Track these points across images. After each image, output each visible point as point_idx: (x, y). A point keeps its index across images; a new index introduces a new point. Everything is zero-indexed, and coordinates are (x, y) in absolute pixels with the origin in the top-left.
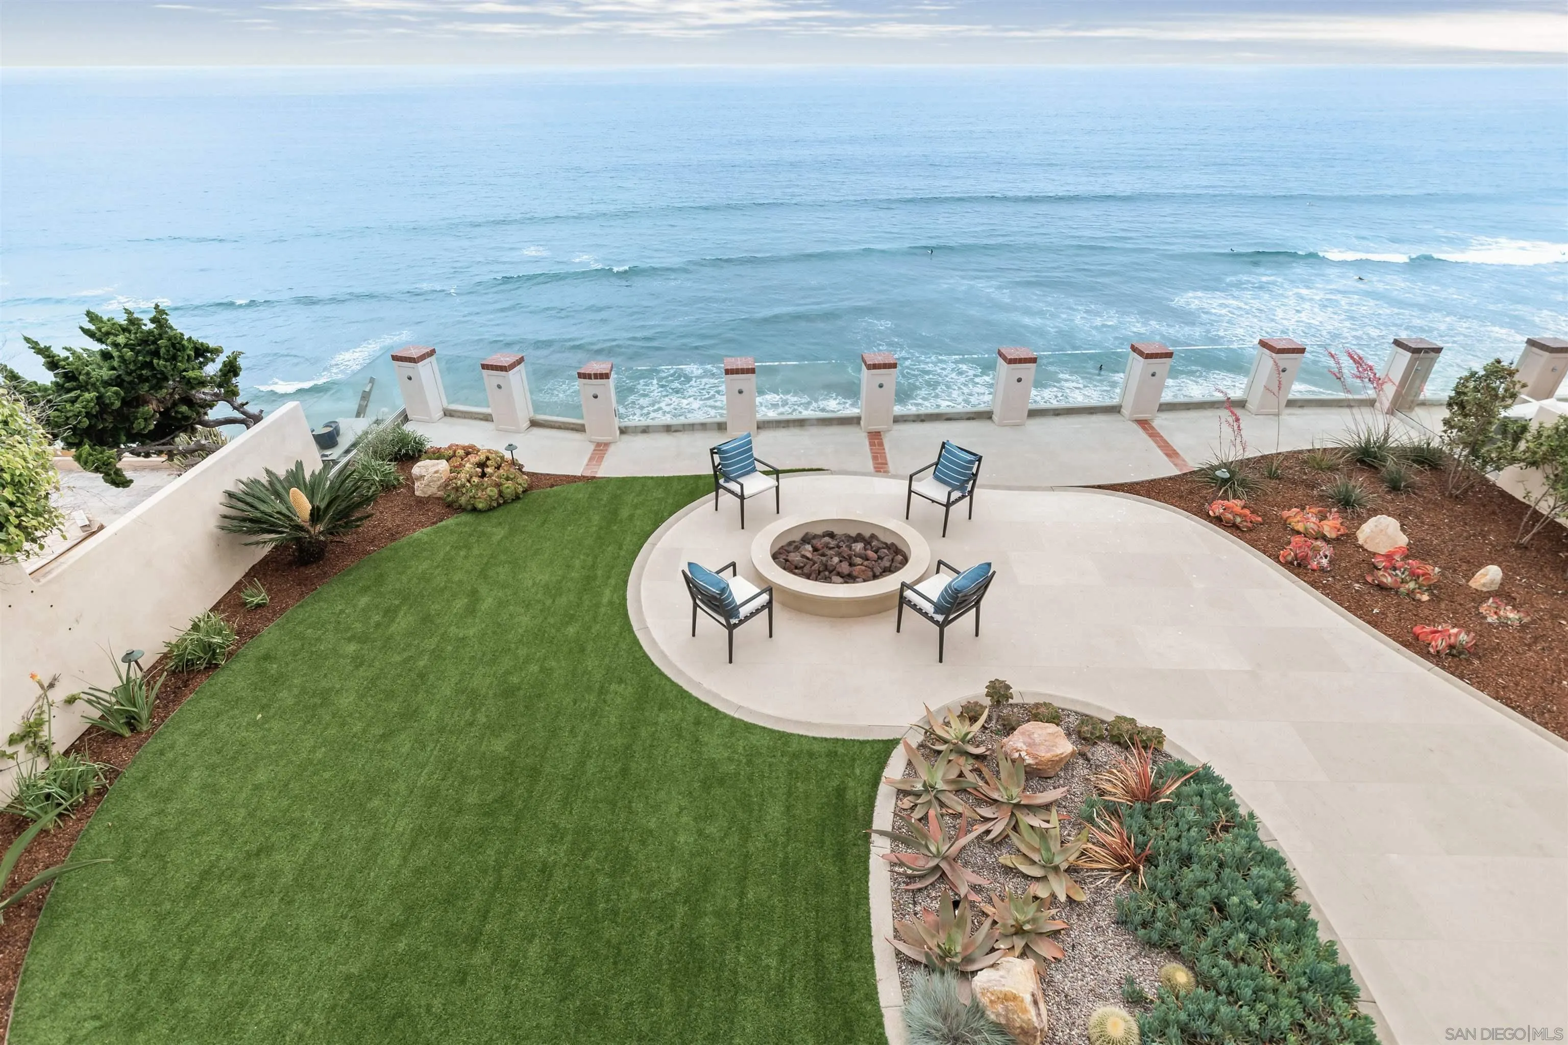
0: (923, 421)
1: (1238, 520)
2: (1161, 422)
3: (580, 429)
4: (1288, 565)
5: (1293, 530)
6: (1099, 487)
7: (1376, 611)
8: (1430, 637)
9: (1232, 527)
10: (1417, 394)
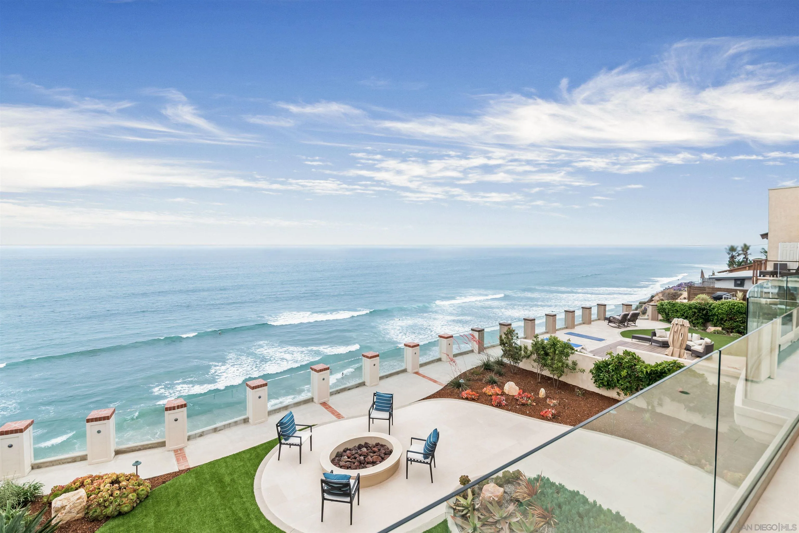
0: (339, 393)
1: (473, 397)
2: (422, 370)
3: (162, 444)
4: (496, 406)
5: (488, 395)
6: (424, 399)
7: (528, 412)
8: (546, 414)
9: (473, 400)
10: (483, 346)
